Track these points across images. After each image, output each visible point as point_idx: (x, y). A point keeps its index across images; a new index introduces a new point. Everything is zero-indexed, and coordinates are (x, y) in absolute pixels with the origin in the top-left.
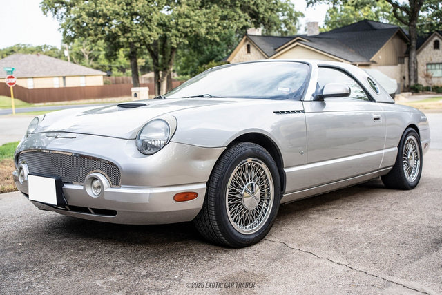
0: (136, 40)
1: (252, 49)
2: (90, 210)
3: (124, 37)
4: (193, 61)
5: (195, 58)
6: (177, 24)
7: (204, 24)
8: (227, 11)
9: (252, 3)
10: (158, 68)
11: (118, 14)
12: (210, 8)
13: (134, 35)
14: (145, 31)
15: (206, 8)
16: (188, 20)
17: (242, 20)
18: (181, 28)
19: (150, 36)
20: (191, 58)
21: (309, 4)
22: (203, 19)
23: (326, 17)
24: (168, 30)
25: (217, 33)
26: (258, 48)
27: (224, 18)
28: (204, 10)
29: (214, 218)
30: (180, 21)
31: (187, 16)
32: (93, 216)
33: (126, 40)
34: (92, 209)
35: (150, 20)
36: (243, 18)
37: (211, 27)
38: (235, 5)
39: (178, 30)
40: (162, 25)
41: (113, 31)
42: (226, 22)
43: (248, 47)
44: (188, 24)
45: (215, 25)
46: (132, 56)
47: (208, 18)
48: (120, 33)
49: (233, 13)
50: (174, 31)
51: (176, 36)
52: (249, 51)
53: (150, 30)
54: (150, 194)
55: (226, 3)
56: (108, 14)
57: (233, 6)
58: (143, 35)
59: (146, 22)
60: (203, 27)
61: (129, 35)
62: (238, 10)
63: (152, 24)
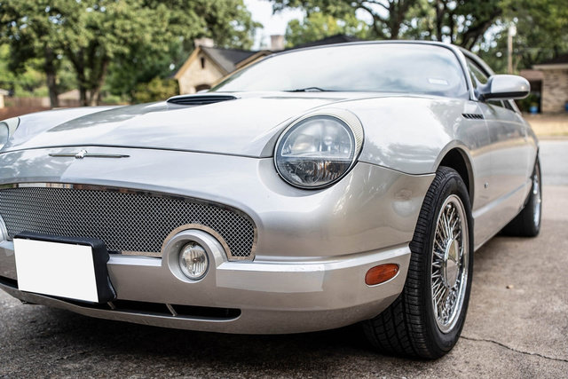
0: (58, 45)
1: (207, 63)
2: (170, 308)
3: (41, 41)
4: (129, 78)
5: (131, 74)
6: (113, 27)
7: (149, 29)
8: (178, 13)
9: (209, 4)
10: (86, 85)
11: (30, 9)
12: (155, 8)
13: (55, 38)
14: (70, 34)
15: (151, 8)
16: (128, 22)
17: (197, 25)
18: (118, 32)
19: (77, 41)
20: (125, 74)
21: (274, 10)
22: (147, 21)
23: (287, 30)
24: (101, 35)
25: (165, 41)
26: (215, 63)
27: (174, 21)
28: (147, 11)
29: (416, 310)
30: (118, 23)
31: (127, 17)
32: (175, 321)
33: (42, 44)
34: (174, 306)
35: (76, 20)
36: (198, 24)
37: (157, 33)
38: (188, 7)
39: (115, 34)
40: (92, 27)
41: (25, 31)
42: (176, 28)
43: (203, 61)
44: (128, 27)
45: (163, 30)
46: (49, 69)
47: (154, 21)
48: (34, 35)
49: (185, 16)
50: (109, 36)
51: (113, 42)
52: (203, 66)
53: (76, 33)
54: (326, 272)
55: (176, 3)
56: (17, 8)
57: (185, 7)
58: (66, 38)
59: (70, 22)
60: (147, 32)
61: (46, 38)
62: (192, 13)
63: (79, 25)
